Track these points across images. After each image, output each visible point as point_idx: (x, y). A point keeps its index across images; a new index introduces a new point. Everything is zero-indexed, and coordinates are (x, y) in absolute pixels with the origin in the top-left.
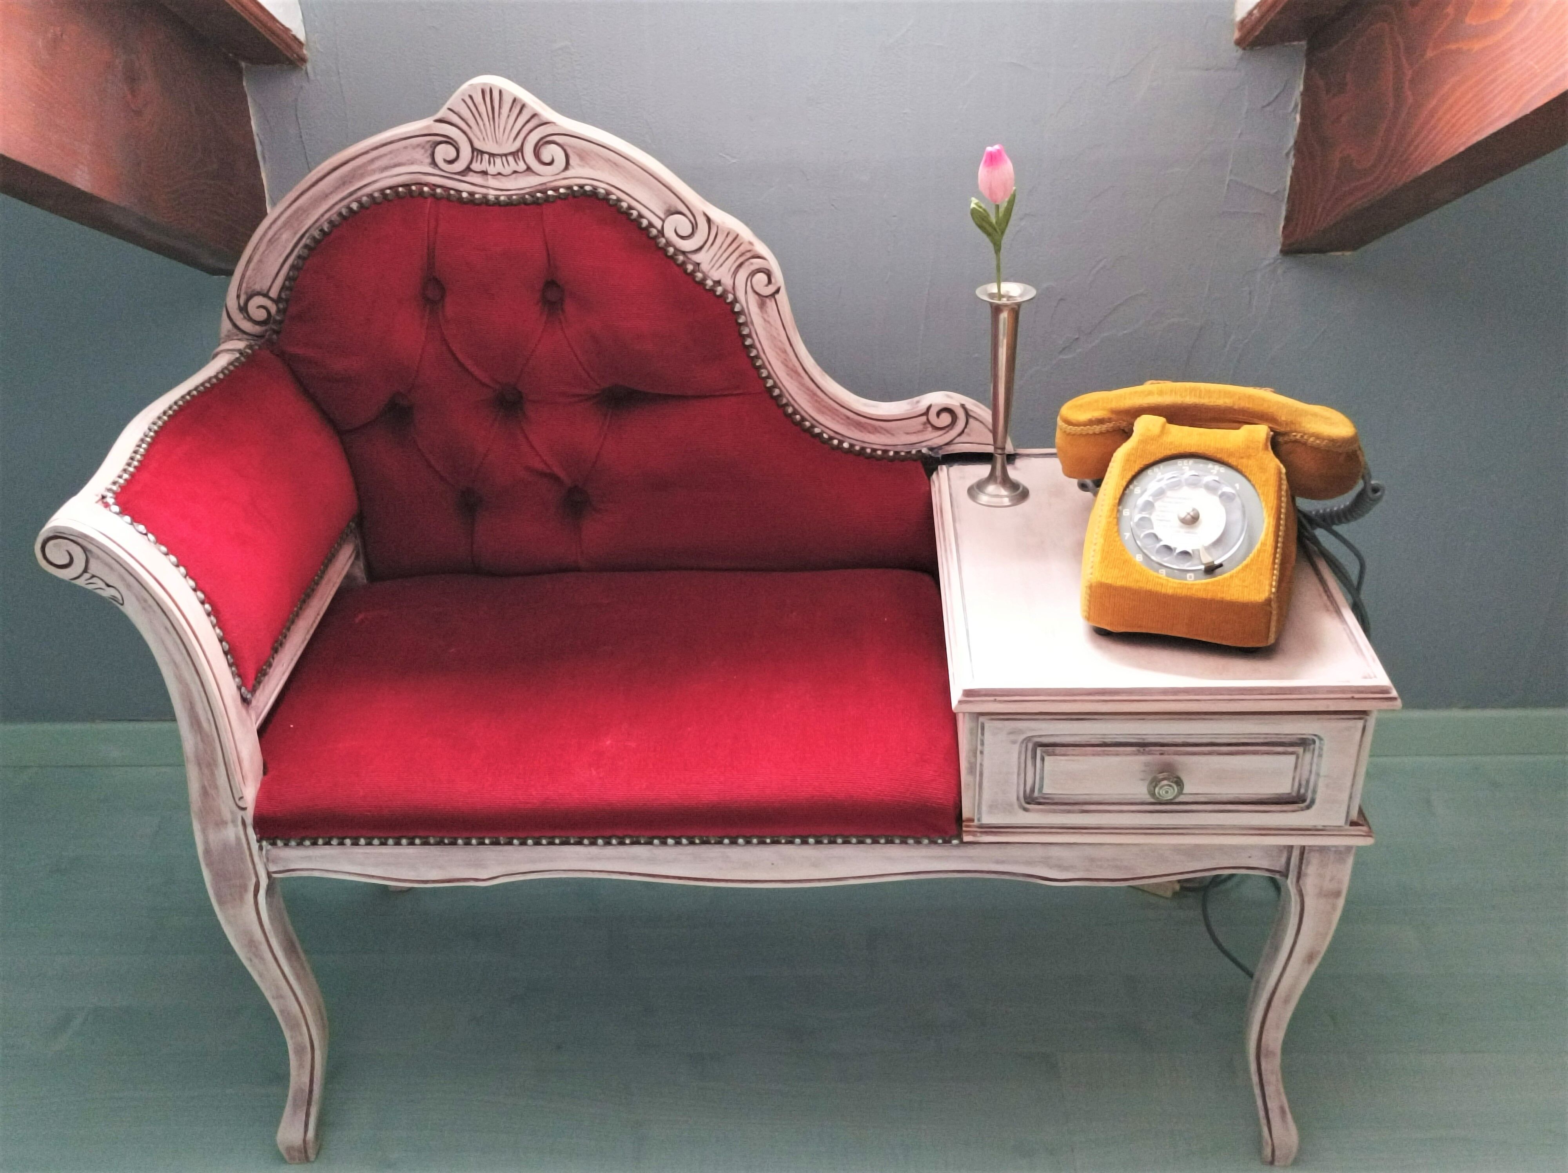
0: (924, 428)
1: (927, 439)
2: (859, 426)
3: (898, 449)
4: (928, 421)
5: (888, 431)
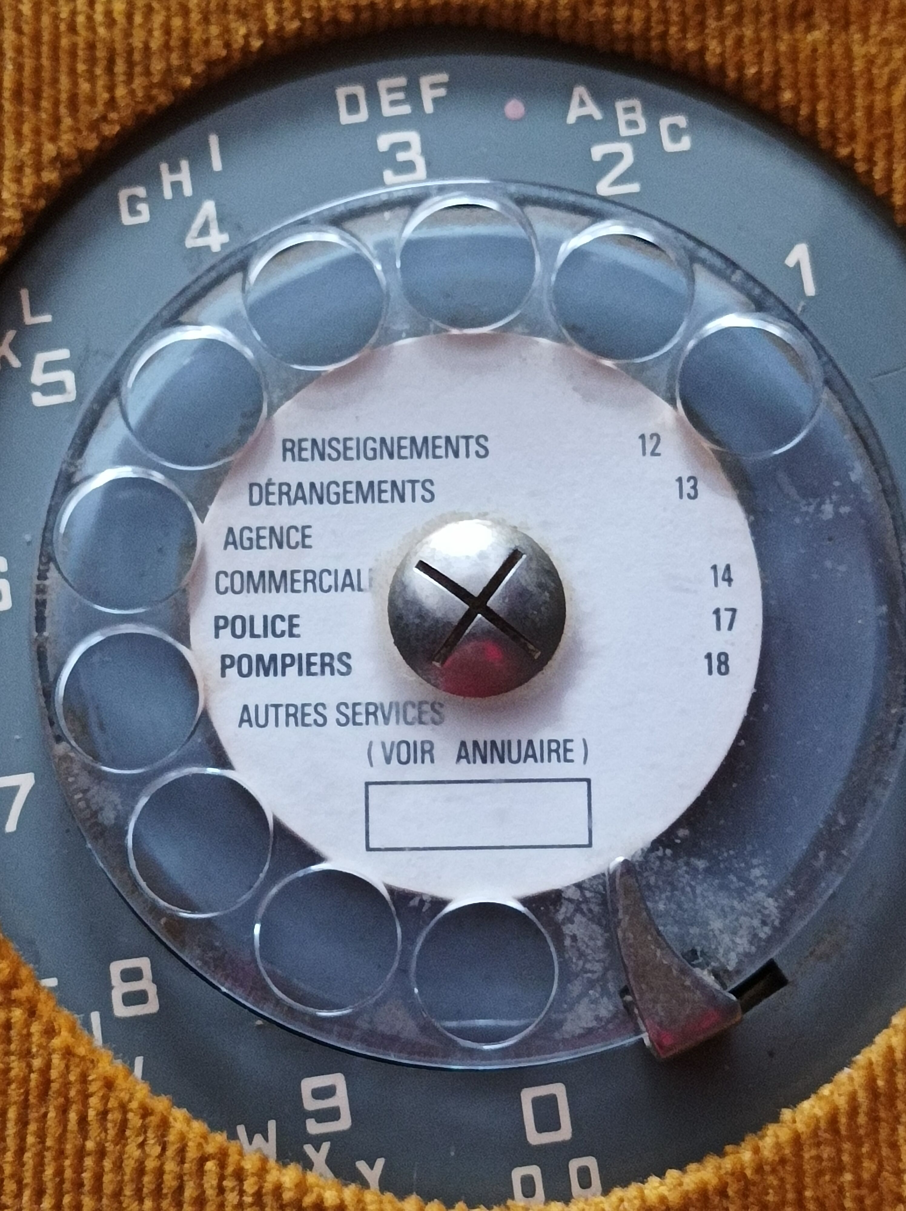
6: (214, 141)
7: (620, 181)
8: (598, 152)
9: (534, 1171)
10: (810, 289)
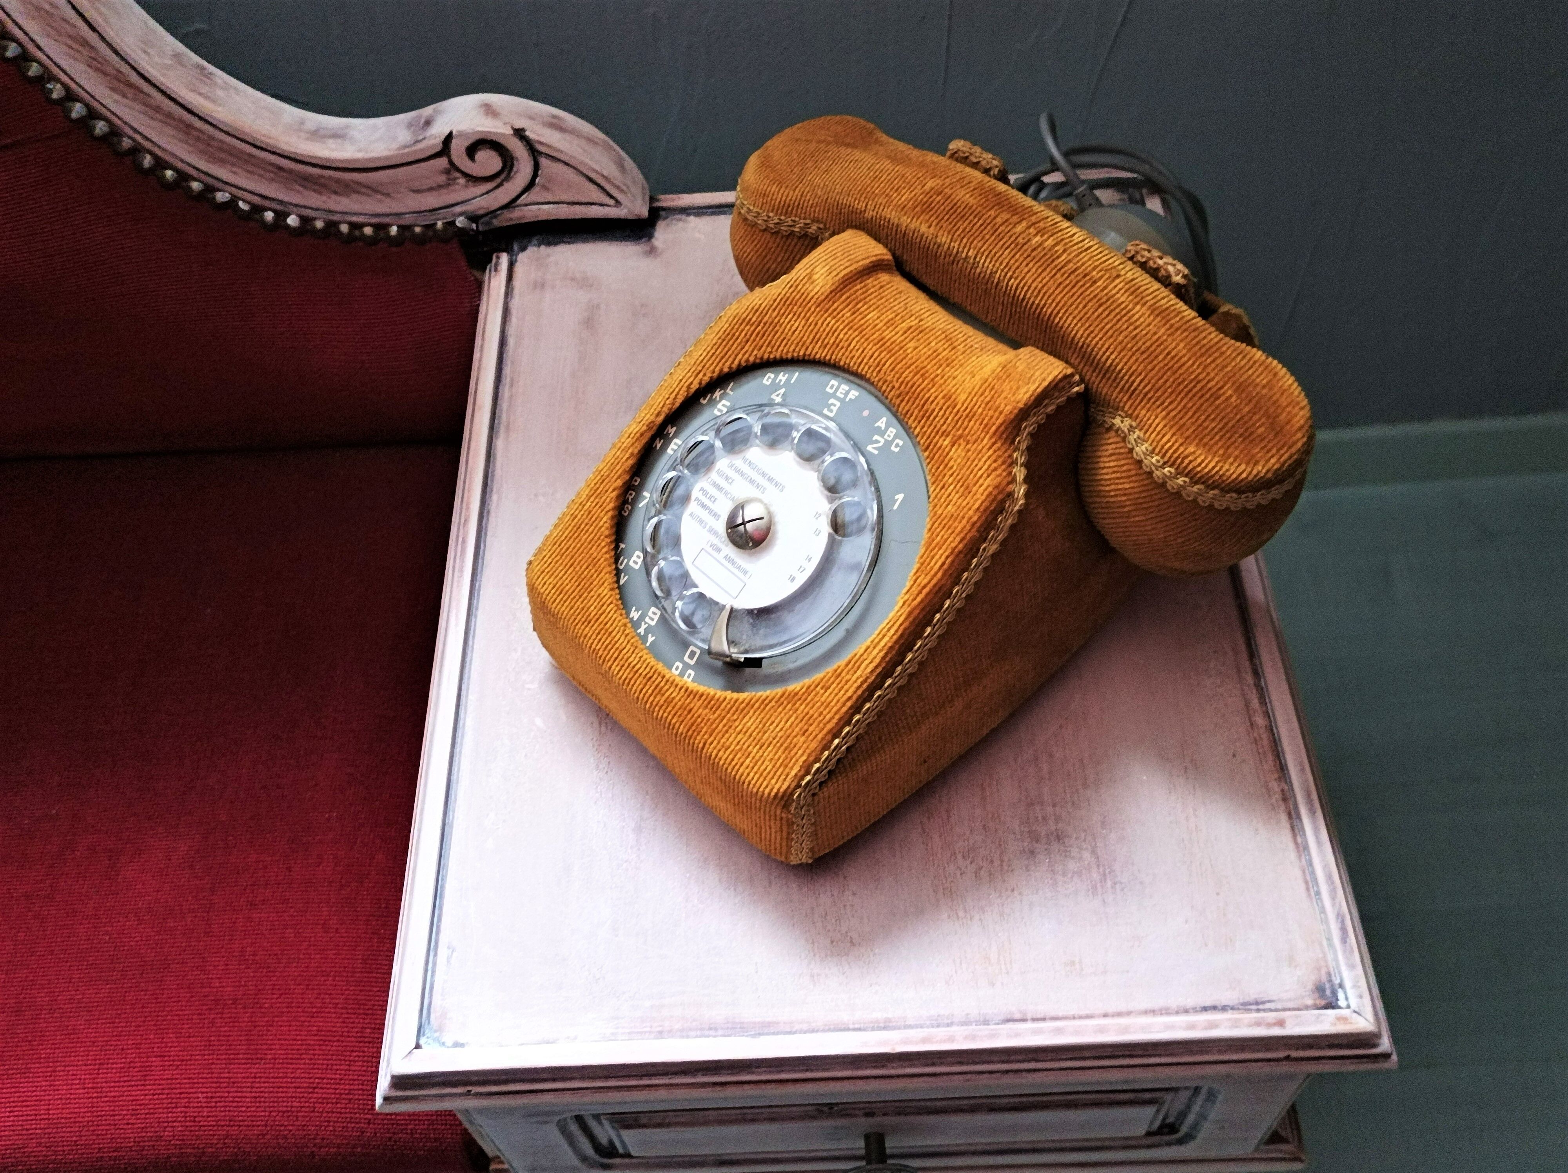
0: (449, 179)
1: (460, 199)
2: (307, 181)
3: (407, 220)
4: (453, 166)
5: (374, 190)
6: (797, 374)
7: (875, 448)
8: (876, 437)
9: (681, 666)
10: (895, 507)
